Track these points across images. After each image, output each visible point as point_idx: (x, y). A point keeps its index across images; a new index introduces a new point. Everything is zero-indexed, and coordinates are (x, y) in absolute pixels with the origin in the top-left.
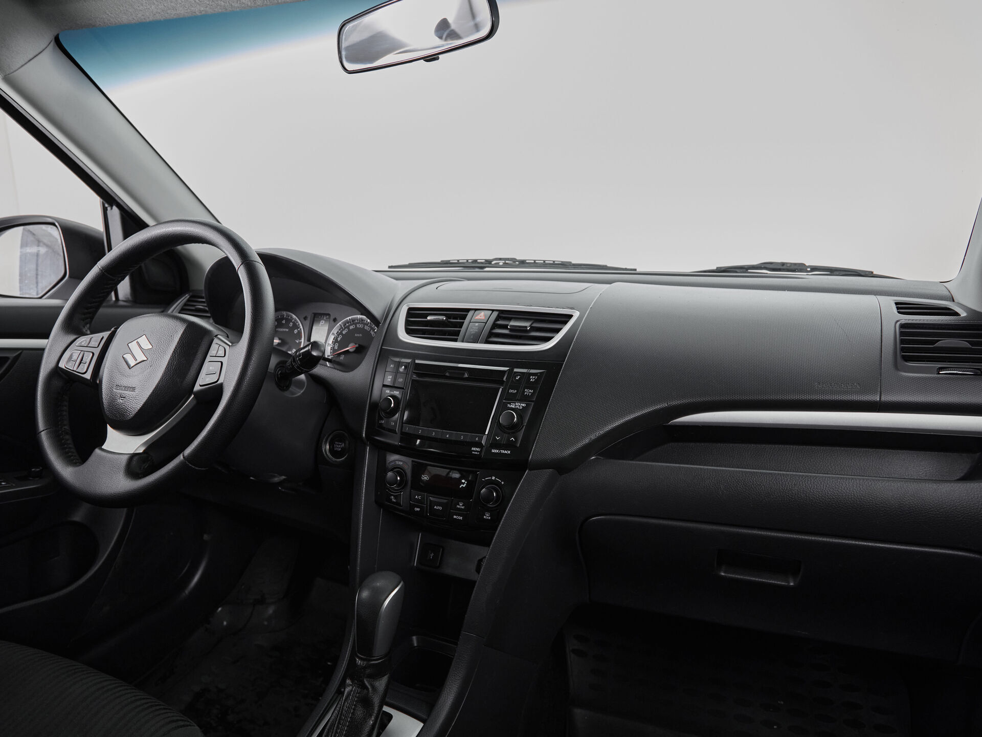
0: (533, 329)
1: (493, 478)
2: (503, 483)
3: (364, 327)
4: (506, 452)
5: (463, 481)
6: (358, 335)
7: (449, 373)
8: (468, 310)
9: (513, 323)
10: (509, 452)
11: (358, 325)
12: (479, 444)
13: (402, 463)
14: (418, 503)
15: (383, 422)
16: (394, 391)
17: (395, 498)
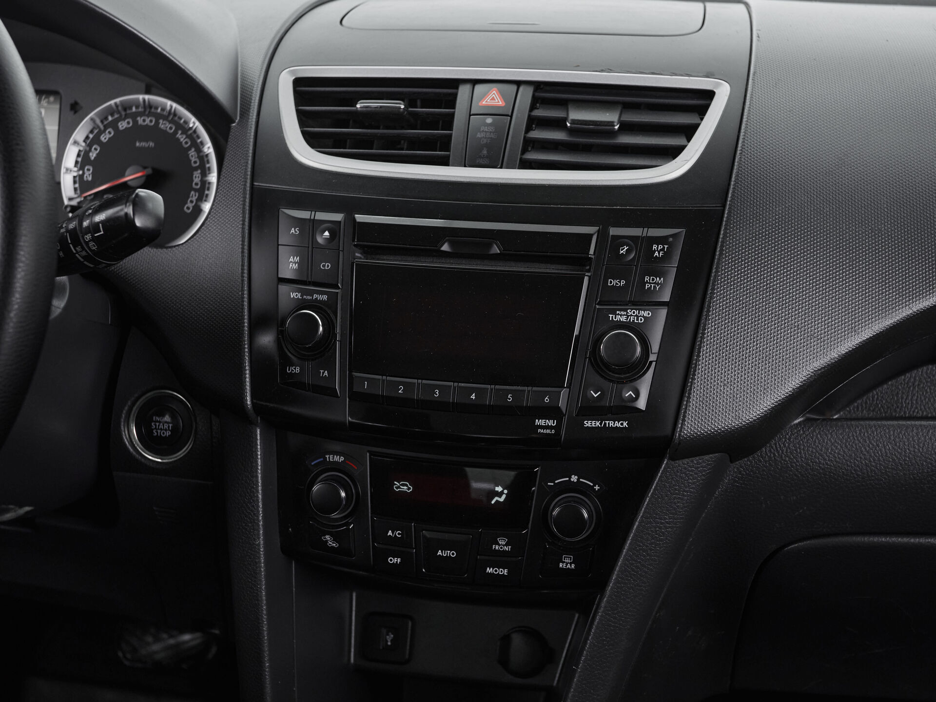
0: (627, 127)
1: (574, 478)
2: (597, 488)
3: (157, 123)
4: (618, 424)
5: (499, 489)
6: (143, 144)
7: (452, 244)
8: (454, 83)
9: (576, 115)
10: (625, 424)
11: (140, 120)
12: (552, 412)
13: (342, 459)
14: (395, 548)
15: (298, 370)
16: (311, 293)
17: (335, 540)
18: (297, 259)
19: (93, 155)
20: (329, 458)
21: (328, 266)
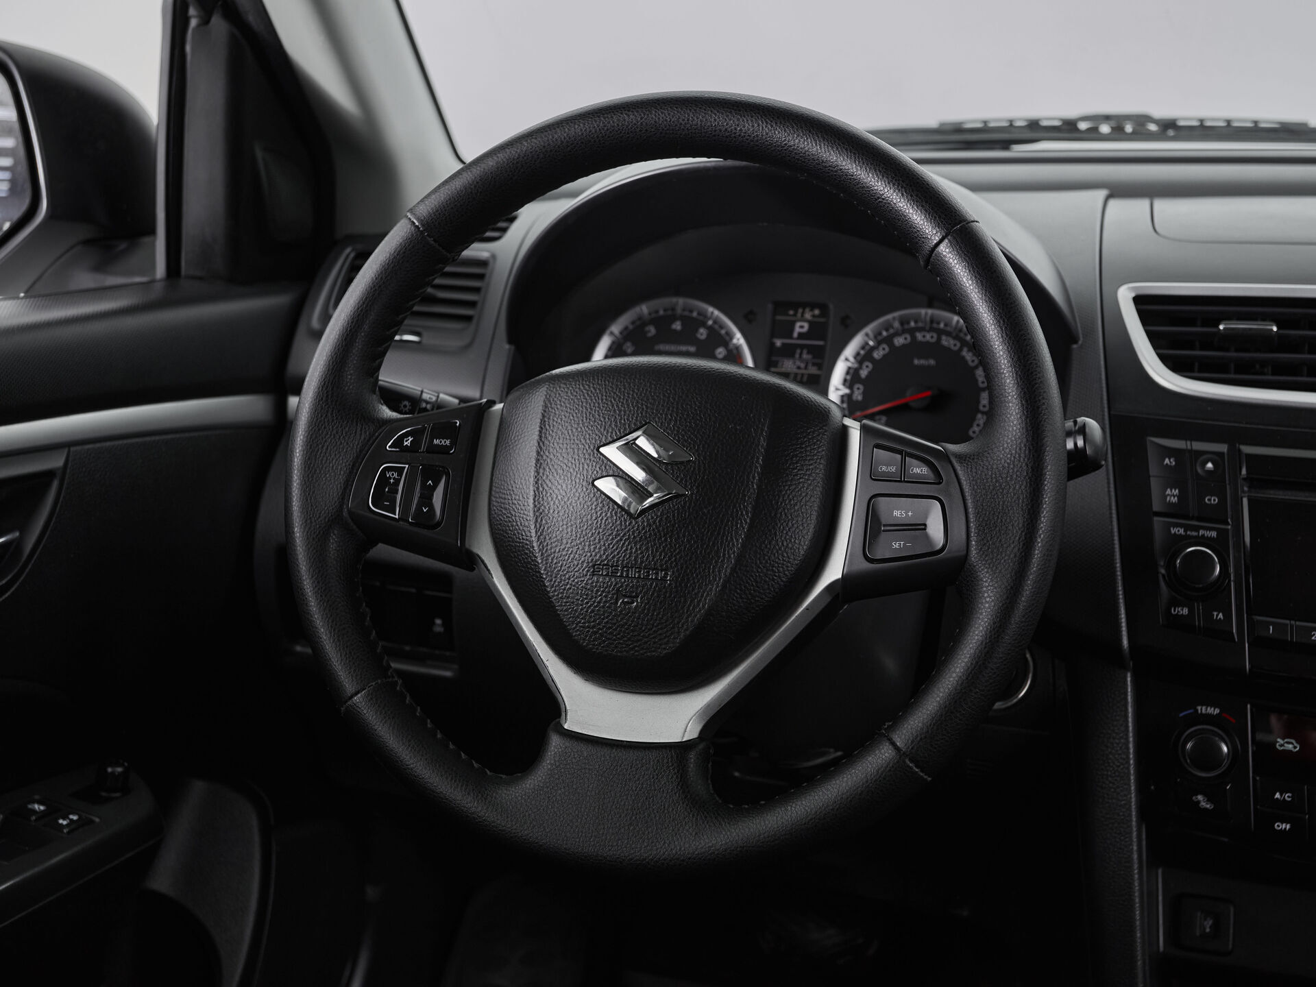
3: (939, 339)
6: (922, 362)
11: (919, 336)
13: (1217, 711)
15: (1185, 611)
16: (1197, 529)
17: (1209, 800)
18: (1176, 492)
19: (864, 373)
20: (1201, 709)
21: (1214, 500)
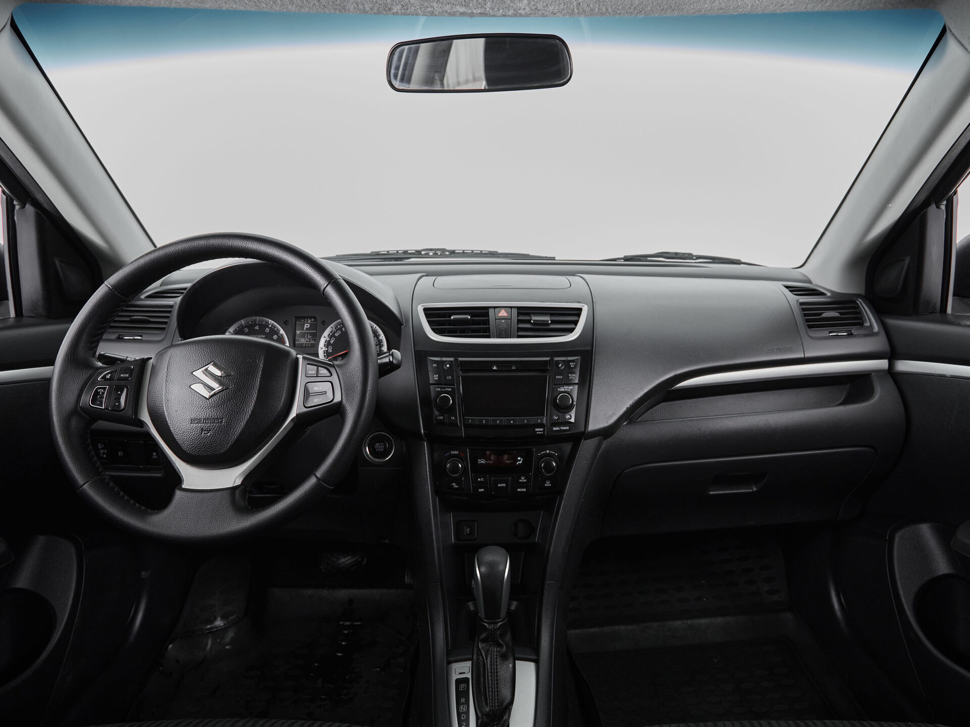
0: (553, 322)
1: (548, 451)
2: (556, 454)
4: (565, 428)
5: (519, 458)
7: (497, 367)
8: (487, 308)
9: (535, 318)
10: (568, 428)
12: (541, 425)
13: (458, 452)
14: (481, 485)
15: (442, 418)
16: (444, 388)
17: (457, 485)
18: (437, 376)
19: (332, 342)
20: (452, 452)
21: (450, 378)
